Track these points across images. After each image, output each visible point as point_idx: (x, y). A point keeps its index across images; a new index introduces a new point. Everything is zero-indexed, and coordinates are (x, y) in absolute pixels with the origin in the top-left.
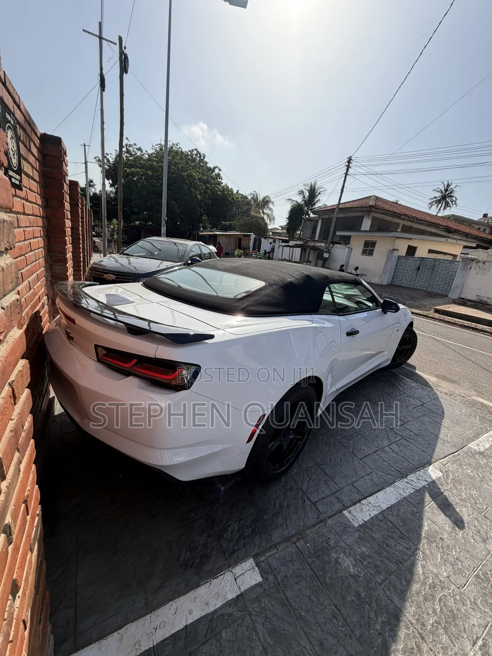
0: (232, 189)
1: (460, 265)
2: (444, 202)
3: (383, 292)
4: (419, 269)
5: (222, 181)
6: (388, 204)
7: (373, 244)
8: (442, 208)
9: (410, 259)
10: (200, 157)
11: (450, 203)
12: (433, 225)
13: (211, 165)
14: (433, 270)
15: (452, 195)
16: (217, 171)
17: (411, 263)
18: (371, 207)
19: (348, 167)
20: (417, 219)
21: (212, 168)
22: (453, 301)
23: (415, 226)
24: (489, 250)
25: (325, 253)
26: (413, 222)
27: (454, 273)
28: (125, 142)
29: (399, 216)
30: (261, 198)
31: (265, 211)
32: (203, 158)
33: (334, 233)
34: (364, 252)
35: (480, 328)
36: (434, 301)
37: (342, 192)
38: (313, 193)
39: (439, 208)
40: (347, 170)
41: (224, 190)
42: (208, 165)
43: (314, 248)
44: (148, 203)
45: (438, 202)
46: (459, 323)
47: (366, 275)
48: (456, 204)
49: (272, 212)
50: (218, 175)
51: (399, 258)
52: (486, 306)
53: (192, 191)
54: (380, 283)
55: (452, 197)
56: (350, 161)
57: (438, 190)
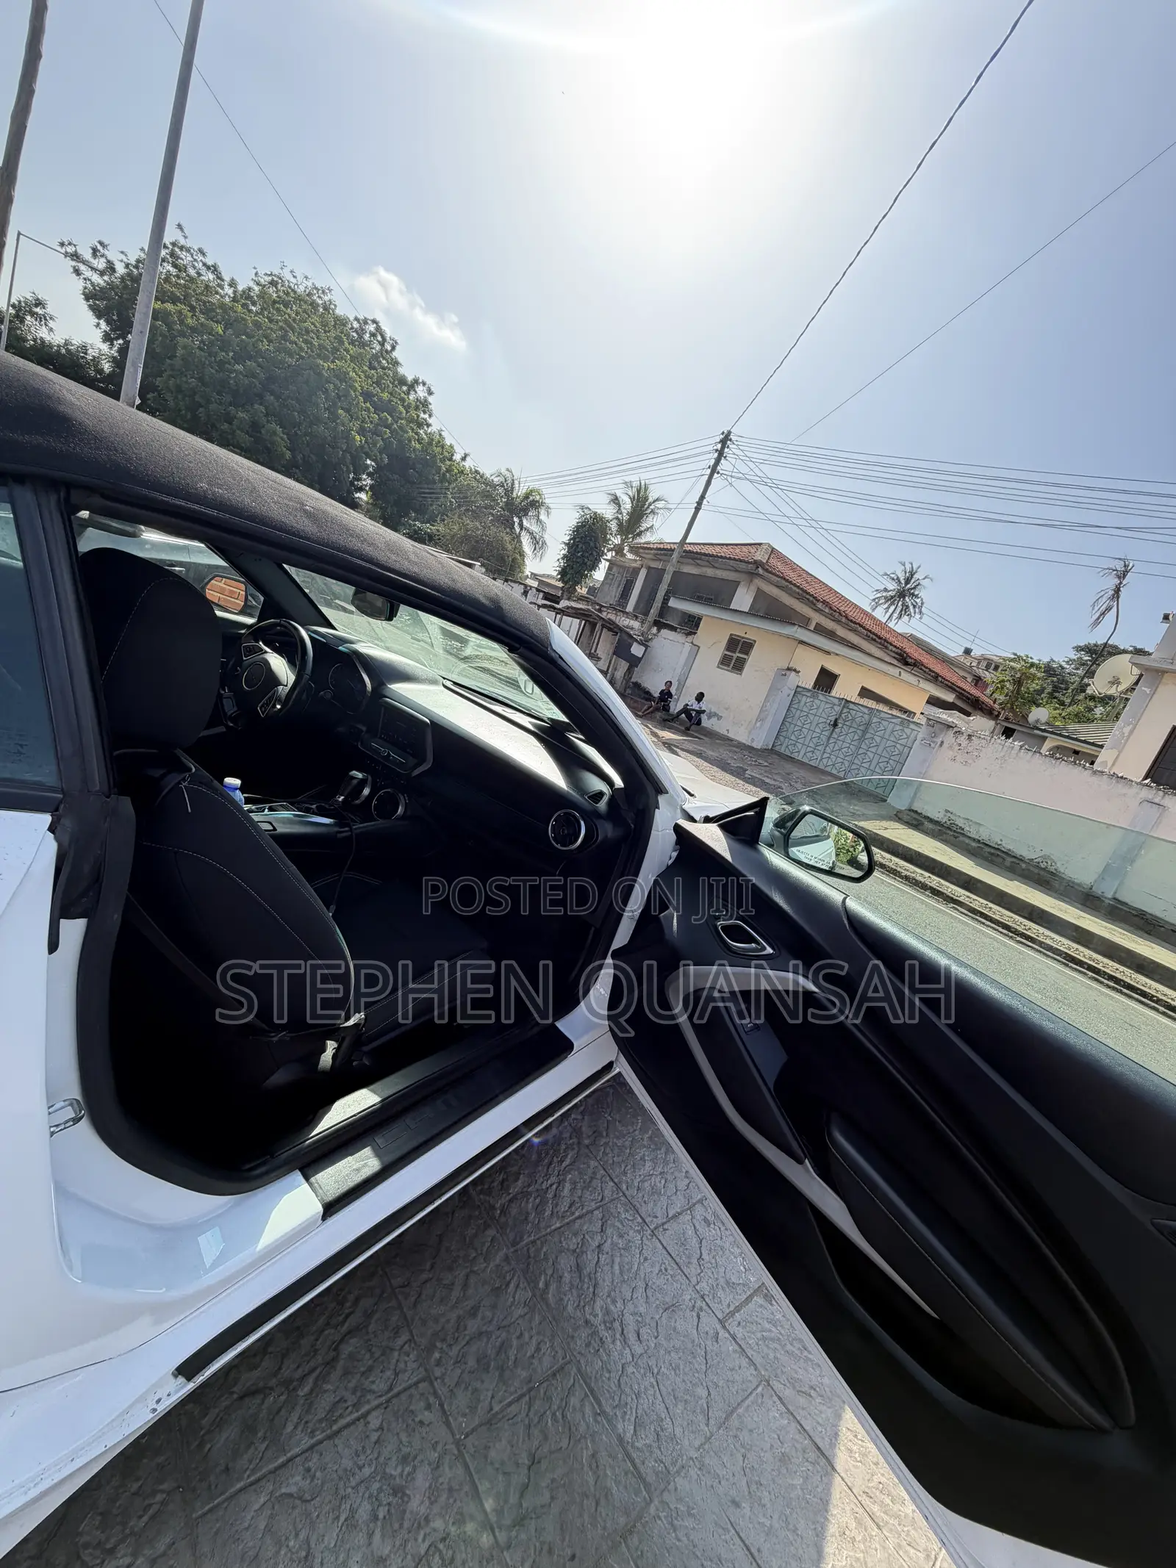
0: (451, 446)
1: (922, 733)
2: (900, 603)
3: (751, 765)
4: (835, 725)
5: (430, 421)
6: (793, 570)
7: (747, 647)
8: (896, 615)
9: (821, 697)
10: (382, 344)
11: (911, 607)
12: (875, 640)
13: (407, 371)
14: (865, 732)
15: (916, 593)
16: (421, 392)
17: (822, 708)
18: (758, 564)
19: (721, 454)
20: (846, 617)
21: (410, 378)
22: (896, 815)
23: (841, 632)
24: (971, 718)
25: (635, 644)
26: (838, 622)
27: (906, 750)
28: (170, 235)
29: (812, 602)
30: (520, 491)
31: (525, 523)
32: (389, 348)
33: (666, 601)
34: (725, 661)
35: (948, 892)
36: (857, 807)
37: (698, 509)
38: (641, 507)
39: (888, 614)
40: (718, 461)
41: (430, 443)
42: (401, 370)
43: (612, 628)
44: (201, 409)
45: (891, 600)
46: (905, 873)
47: (720, 718)
48: (921, 612)
49: (543, 529)
50: (424, 405)
51: (799, 691)
52: (961, 838)
53: (338, 417)
54: (748, 743)
55: (917, 596)
56: (726, 440)
57: (893, 576)
